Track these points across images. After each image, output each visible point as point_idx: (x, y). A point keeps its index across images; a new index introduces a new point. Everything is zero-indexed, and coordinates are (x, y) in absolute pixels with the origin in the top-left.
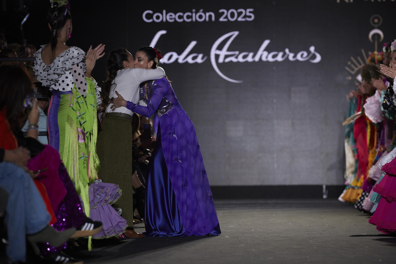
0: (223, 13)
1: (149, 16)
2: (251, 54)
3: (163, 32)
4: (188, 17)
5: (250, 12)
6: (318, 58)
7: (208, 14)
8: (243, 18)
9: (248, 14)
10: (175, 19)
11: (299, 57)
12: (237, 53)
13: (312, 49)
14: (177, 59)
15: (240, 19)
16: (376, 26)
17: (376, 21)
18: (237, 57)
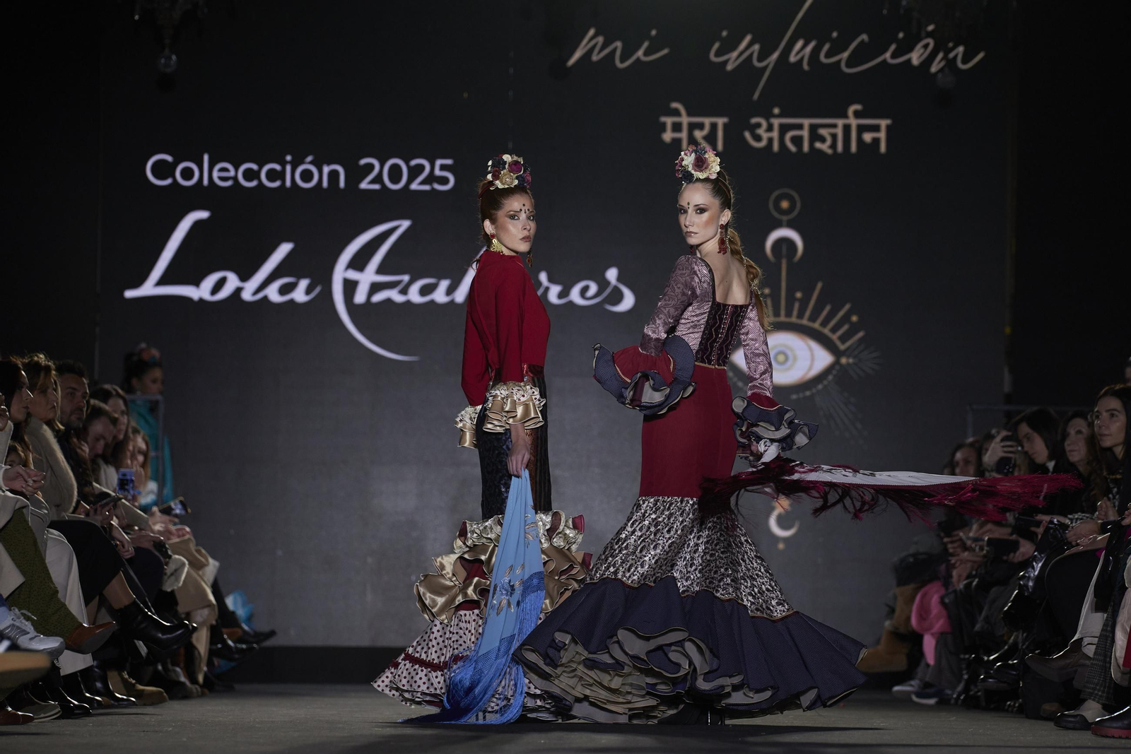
0: (370, 167)
1: (162, 170)
2: (444, 284)
3: (203, 215)
4: (272, 175)
5: (443, 168)
6: (628, 301)
7: (326, 169)
8: (422, 183)
9: (438, 172)
10: (235, 179)
11: (575, 295)
12: (406, 278)
13: (612, 274)
14: (239, 291)
15: (414, 186)
16: (785, 218)
17: (785, 204)
18: (404, 291)
